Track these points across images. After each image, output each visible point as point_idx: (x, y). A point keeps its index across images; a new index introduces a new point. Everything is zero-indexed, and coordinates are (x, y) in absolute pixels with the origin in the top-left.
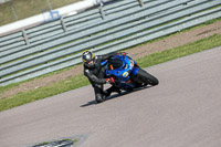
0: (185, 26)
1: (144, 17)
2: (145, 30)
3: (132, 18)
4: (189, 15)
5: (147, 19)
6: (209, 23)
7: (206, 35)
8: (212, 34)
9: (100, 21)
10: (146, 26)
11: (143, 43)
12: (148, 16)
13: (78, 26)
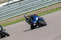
0: (32, 10)
1: (21, 8)
2: (21, 11)
3: (18, 8)
4: (34, 7)
5: (22, 8)
6: (39, 9)
7: (38, 13)
8: (40, 12)
9: (9, 8)
10: (22, 10)
11: (21, 15)
12: (22, 7)
13: (3, 10)
